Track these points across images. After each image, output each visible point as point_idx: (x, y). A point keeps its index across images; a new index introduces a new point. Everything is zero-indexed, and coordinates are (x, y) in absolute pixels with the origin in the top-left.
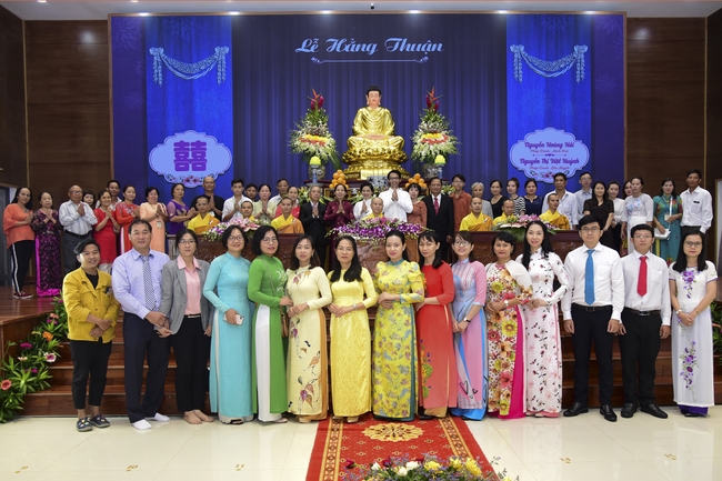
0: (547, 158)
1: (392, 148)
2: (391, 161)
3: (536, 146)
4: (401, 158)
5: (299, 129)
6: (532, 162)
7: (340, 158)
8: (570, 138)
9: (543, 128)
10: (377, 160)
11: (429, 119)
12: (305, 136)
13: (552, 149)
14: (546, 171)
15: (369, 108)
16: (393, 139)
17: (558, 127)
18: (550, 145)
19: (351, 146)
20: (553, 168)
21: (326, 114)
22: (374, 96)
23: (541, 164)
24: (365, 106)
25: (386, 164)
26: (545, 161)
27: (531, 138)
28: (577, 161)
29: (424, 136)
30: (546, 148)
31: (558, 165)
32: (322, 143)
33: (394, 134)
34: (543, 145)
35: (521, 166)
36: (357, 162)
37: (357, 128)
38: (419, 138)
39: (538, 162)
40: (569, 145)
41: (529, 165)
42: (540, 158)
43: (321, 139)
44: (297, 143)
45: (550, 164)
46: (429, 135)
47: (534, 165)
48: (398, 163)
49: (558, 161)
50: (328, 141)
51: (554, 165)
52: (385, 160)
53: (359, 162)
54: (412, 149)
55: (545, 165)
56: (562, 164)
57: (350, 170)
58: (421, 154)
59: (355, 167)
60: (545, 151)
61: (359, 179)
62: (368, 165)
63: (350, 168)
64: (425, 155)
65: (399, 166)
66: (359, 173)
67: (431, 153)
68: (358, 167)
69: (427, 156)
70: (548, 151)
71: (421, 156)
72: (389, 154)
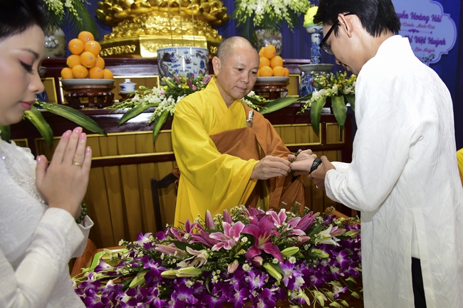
0: (411, 34)
2: (201, 21)
4: (218, 15)
10: (171, 15)
13: (417, 22)
20: (418, 49)
25: (188, 26)
28: (443, 42)
30: (410, 21)
31: (423, 47)
34: (407, 17)
40: (437, 19)
48: (212, 24)
49: (423, 41)
51: (418, 45)
52: (188, 17)
57: (115, 37)
58: (254, 11)
59: (126, 30)
60: (409, 25)
61: (136, 57)
62: (154, 26)
63: (116, 33)
64: (262, 12)
65: (215, 32)
66: (137, 43)
67: (273, 10)
68: (135, 29)
69: (266, 15)
70: (412, 25)
71: (254, 15)
72: (197, 6)
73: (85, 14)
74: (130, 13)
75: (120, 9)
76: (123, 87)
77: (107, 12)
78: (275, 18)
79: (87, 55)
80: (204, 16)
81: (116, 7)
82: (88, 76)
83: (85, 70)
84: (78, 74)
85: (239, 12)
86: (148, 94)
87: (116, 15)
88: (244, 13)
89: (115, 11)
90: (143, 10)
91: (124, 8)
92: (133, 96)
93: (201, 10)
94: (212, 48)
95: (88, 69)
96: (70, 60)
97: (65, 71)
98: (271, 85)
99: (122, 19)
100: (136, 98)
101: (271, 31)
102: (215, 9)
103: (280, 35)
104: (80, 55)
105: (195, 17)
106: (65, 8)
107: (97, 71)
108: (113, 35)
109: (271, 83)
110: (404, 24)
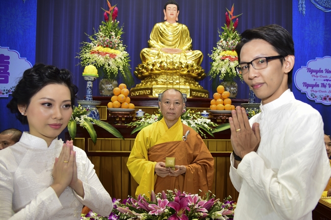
0: (325, 82)
1: (190, 62)
2: (189, 78)
3: (317, 72)
4: (199, 74)
5: (90, 41)
6: (313, 86)
7: (132, 71)
9: (322, 56)
10: (172, 74)
11: (228, 36)
12: (96, 48)
14: (324, 95)
15: (167, 23)
16: (190, 53)
18: (327, 71)
19: (144, 59)
21: (119, 25)
22: (172, 10)
23: (320, 88)
24: (163, 21)
25: (182, 80)
26: (323, 85)
27: (313, 64)
29: (223, 53)
30: (324, 74)
32: (113, 56)
33: (193, 48)
34: (322, 71)
35: (303, 89)
36: (150, 76)
37: (152, 42)
38: (218, 55)
39: (318, 86)
41: (310, 88)
42: (319, 83)
43: (112, 51)
44: (88, 55)
45: (328, 89)
46: (228, 52)
47: (315, 89)
48: (195, 79)
50: (121, 54)
52: (182, 76)
53: (152, 76)
54: (211, 66)
55: (323, 89)
57: (142, 85)
58: (220, 71)
59: (147, 82)
60: (324, 77)
61: (150, 97)
62: (162, 80)
63: (142, 83)
64: (225, 72)
65: (197, 83)
66: (151, 89)
67: (231, 71)
68: (151, 82)
69: (227, 73)
70: (326, 77)
71: (220, 73)
72: (186, 69)
73: (129, 74)
74: (150, 74)
75: (145, 71)
76: (137, 114)
77: (139, 73)
78: (232, 75)
79: (121, 95)
80: (190, 75)
81: (143, 70)
82: (120, 107)
83: (119, 104)
84: (115, 106)
85: (212, 72)
86: (149, 118)
87: (143, 74)
88: (214, 72)
89: (142, 72)
90: (157, 72)
91: (147, 71)
92: (141, 119)
93: (189, 71)
94: (193, 92)
95: (121, 103)
96: (113, 98)
97: (110, 104)
98: (223, 116)
99: (146, 77)
100: (143, 120)
101: (230, 83)
102: (197, 71)
103: (236, 85)
104: (118, 96)
105: (185, 75)
106: (119, 71)
107: (125, 104)
108: (141, 84)
109: (224, 114)
110: (320, 76)
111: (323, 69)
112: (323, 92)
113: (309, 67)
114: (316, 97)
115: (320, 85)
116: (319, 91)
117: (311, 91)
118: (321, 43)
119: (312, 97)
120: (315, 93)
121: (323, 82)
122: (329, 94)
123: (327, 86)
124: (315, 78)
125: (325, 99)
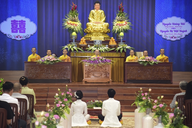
1: (104, 28)
3: (168, 25)
4: (108, 32)
6: (165, 32)
8: (183, 21)
9: (171, 16)
14: (171, 36)
15: (95, 10)
17: (178, 16)
18: (174, 24)
20: (175, 34)
23: (169, 32)
26: (171, 31)
27: (165, 21)
30: (172, 25)
31: (177, 33)
34: (171, 24)
39: (168, 31)
41: (164, 33)
42: (169, 30)
45: (174, 33)
49: (177, 31)
51: (175, 33)
55: (171, 33)
56: (179, 32)
110: (170, 27)
111: (171, 23)
112: (171, 34)
113: (163, 23)
114: (167, 37)
115: (169, 31)
116: (169, 34)
117: (165, 34)
118: (171, 10)
119: (165, 37)
120: (166, 35)
121: (171, 29)
122: (174, 35)
123: (173, 31)
124: (167, 28)
125: (172, 38)
